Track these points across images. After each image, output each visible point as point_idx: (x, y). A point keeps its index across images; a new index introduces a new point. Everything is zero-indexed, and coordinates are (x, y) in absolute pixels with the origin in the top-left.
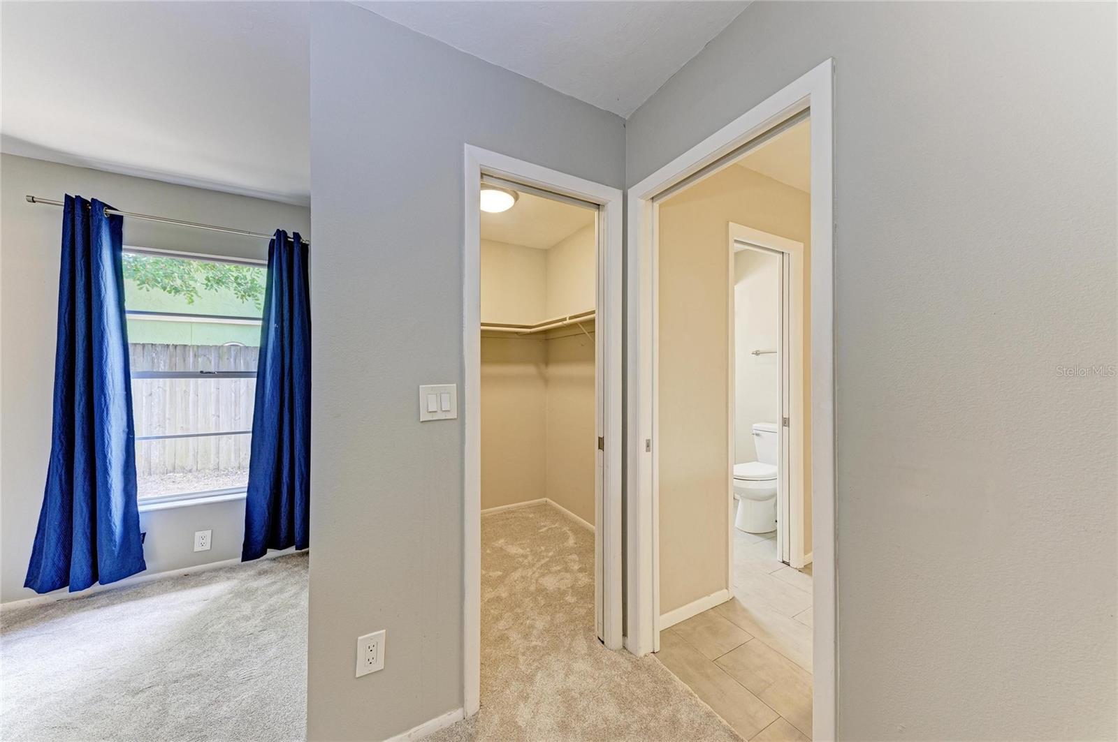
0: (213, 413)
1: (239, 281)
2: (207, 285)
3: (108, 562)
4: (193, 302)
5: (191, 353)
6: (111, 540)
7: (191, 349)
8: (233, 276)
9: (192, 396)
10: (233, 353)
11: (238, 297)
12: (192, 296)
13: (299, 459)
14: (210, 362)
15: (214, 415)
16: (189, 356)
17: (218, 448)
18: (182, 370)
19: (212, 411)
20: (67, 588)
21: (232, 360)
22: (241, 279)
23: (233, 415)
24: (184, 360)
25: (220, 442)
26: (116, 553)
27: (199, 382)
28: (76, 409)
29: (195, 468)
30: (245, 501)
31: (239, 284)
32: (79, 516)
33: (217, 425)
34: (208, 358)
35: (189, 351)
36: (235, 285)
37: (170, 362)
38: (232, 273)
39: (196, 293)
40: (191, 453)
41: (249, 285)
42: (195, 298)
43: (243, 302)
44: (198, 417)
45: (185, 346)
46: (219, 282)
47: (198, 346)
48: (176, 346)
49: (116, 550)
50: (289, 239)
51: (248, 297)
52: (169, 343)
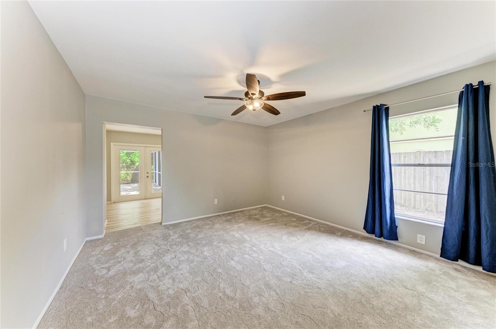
0: (413, 182)
1: (426, 119)
2: (410, 125)
3: (386, 232)
4: (402, 134)
5: (403, 156)
6: (387, 224)
7: (403, 154)
8: (423, 118)
9: (403, 174)
10: (422, 155)
11: (425, 128)
12: (402, 131)
13: (485, 216)
14: (411, 160)
15: (413, 184)
16: (402, 157)
17: (415, 197)
18: (399, 163)
19: (412, 181)
20: (374, 235)
21: (422, 158)
22: (427, 118)
23: (422, 184)
24: (400, 160)
25: (416, 196)
26: (388, 230)
27: (406, 168)
28: (376, 176)
29: (404, 205)
30: (443, 228)
31: (426, 121)
32: (377, 212)
33: (415, 187)
34: (410, 158)
35: (402, 155)
36: (424, 122)
37: (394, 160)
38: (422, 117)
39: (404, 130)
40: (403, 198)
41: (431, 120)
42: (403, 132)
43: (428, 130)
44: (405, 184)
45: (400, 153)
46: (416, 123)
47: (405, 153)
48: (396, 154)
49: (388, 228)
50: (474, 87)
51: (430, 127)
52: (393, 152)
